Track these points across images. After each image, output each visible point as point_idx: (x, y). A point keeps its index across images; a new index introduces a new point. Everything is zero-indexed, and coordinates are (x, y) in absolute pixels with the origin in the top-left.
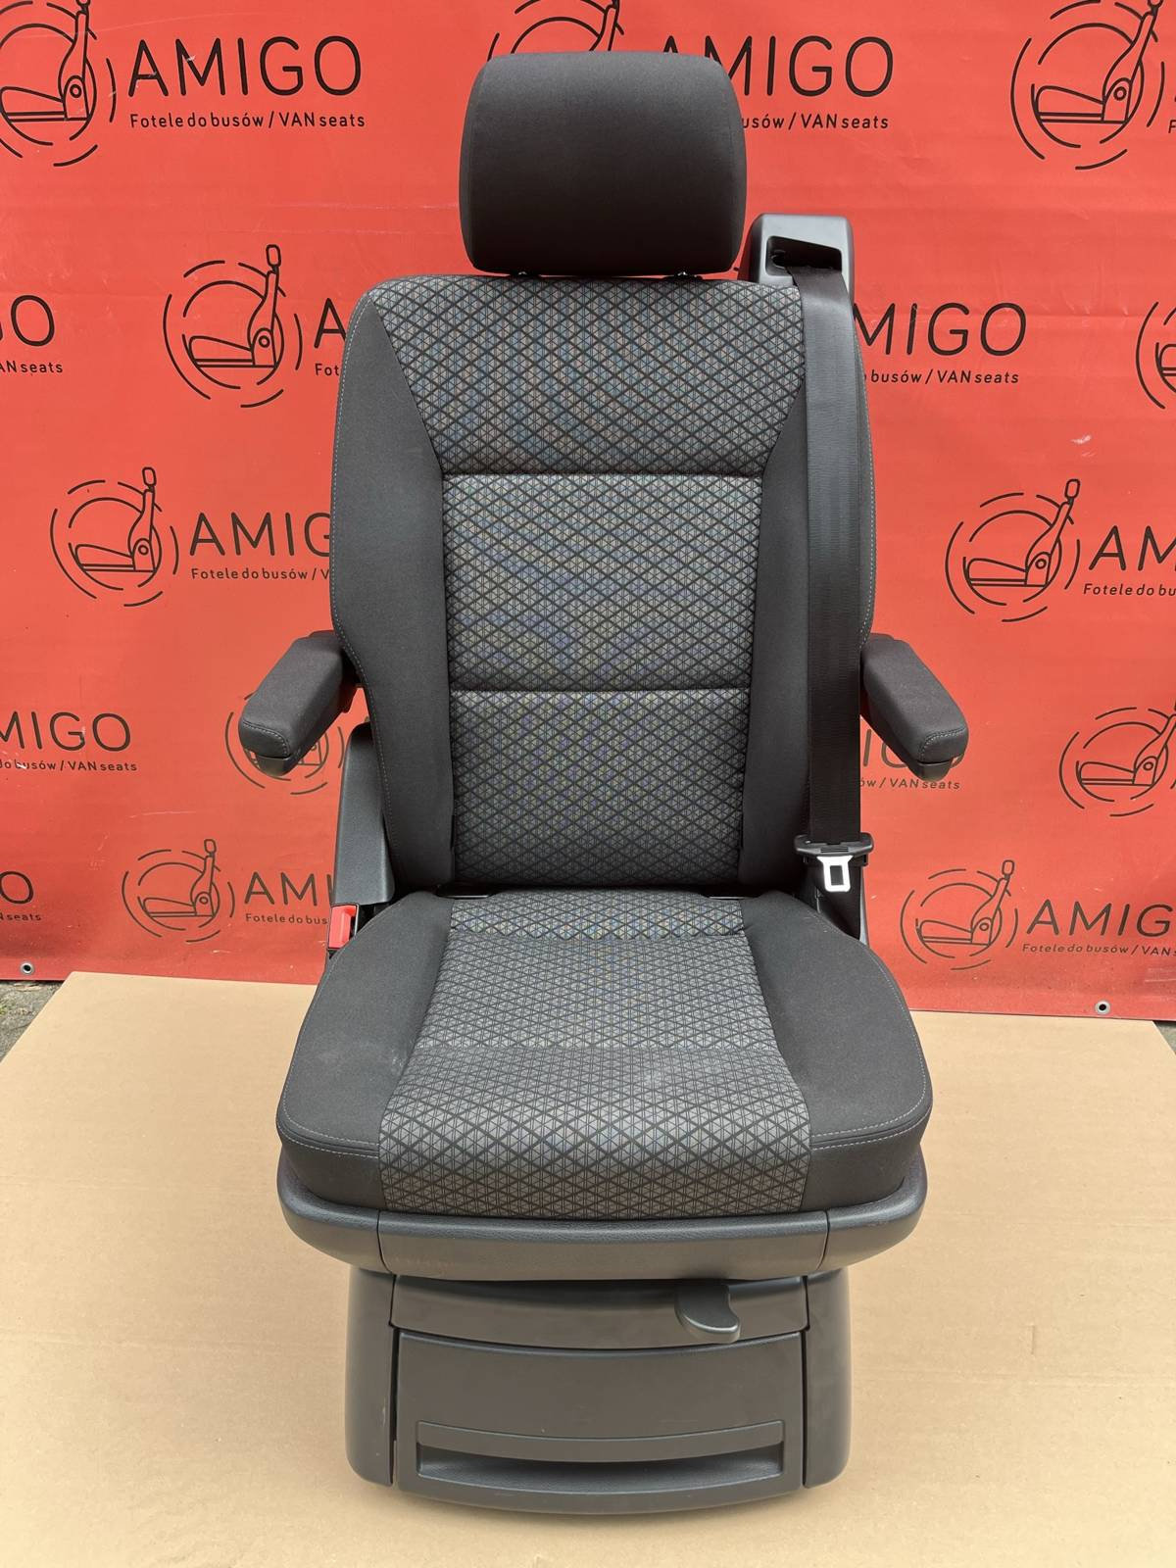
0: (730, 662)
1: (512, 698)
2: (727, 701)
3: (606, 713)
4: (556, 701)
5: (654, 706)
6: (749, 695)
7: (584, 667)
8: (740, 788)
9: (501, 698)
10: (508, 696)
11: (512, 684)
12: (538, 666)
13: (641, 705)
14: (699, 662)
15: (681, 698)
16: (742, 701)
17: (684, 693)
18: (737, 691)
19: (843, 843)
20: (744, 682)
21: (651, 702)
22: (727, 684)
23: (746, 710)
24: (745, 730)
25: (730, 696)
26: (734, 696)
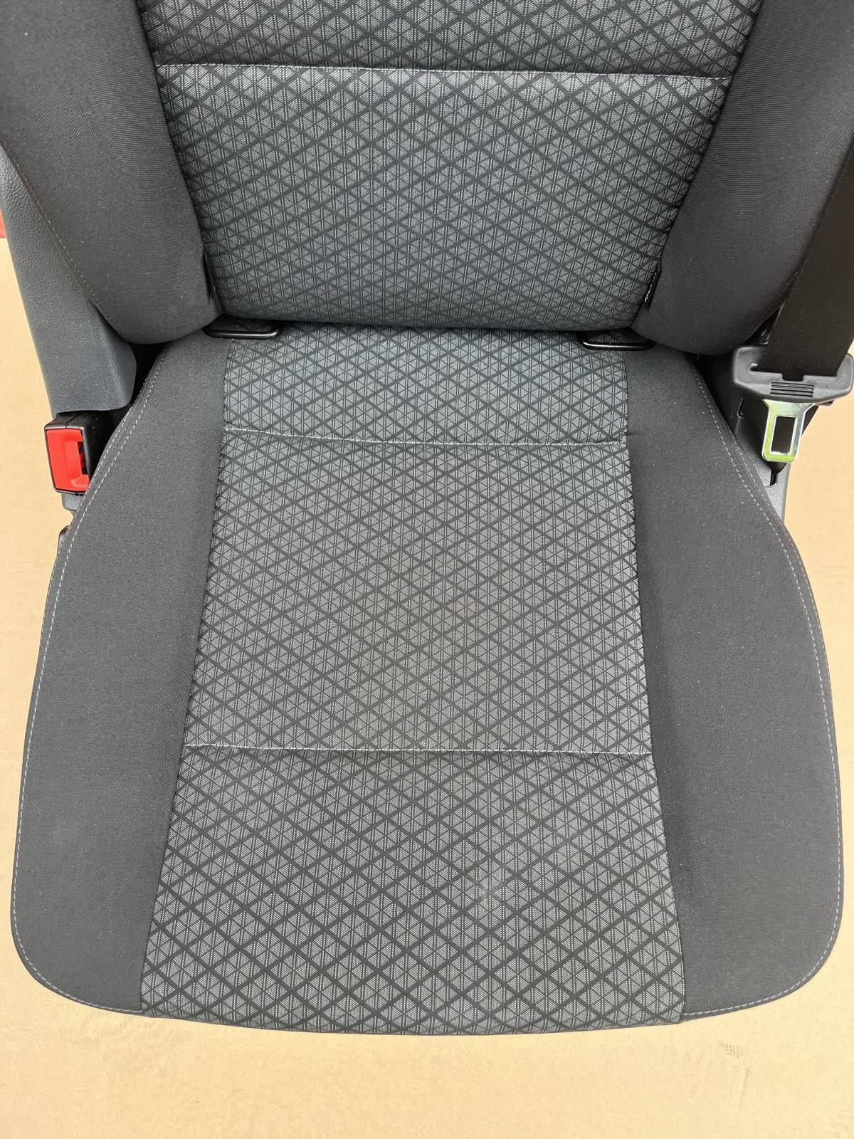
0: (710, 34)
1: (275, 78)
2: (684, 102)
3: (455, 112)
4: (362, 88)
5: (546, 104)
6: (727, 90)
7: (415, 26)
8: (668, 229)
9: (252, 78)
10: (268, 74)
11: (273, 54)
12: (323, 22)
13: (521, 100)
14: (648, 28)
15: (600, 88)
16: (711, 103)
17: (606, 80)
18: (708, 83)
19: (807, 378)
20: (725, 68)
21: (542, 95)
22: (693, 70)
23: (715, 118)
24: (702, 151)
25: (693, 91)
26: (701, 93)
